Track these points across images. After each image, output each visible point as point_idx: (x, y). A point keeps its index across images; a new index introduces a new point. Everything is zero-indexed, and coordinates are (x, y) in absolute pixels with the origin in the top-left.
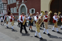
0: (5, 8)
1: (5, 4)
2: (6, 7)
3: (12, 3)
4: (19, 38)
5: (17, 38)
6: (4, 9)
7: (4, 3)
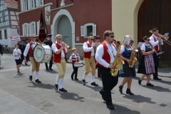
0: (13, 23)
1: (15, 10)
2: (17, 20)
3: (34, 8)
4: (52, 105)
5: (46, 106)
6: (10, 26)
7: (9, 10)
